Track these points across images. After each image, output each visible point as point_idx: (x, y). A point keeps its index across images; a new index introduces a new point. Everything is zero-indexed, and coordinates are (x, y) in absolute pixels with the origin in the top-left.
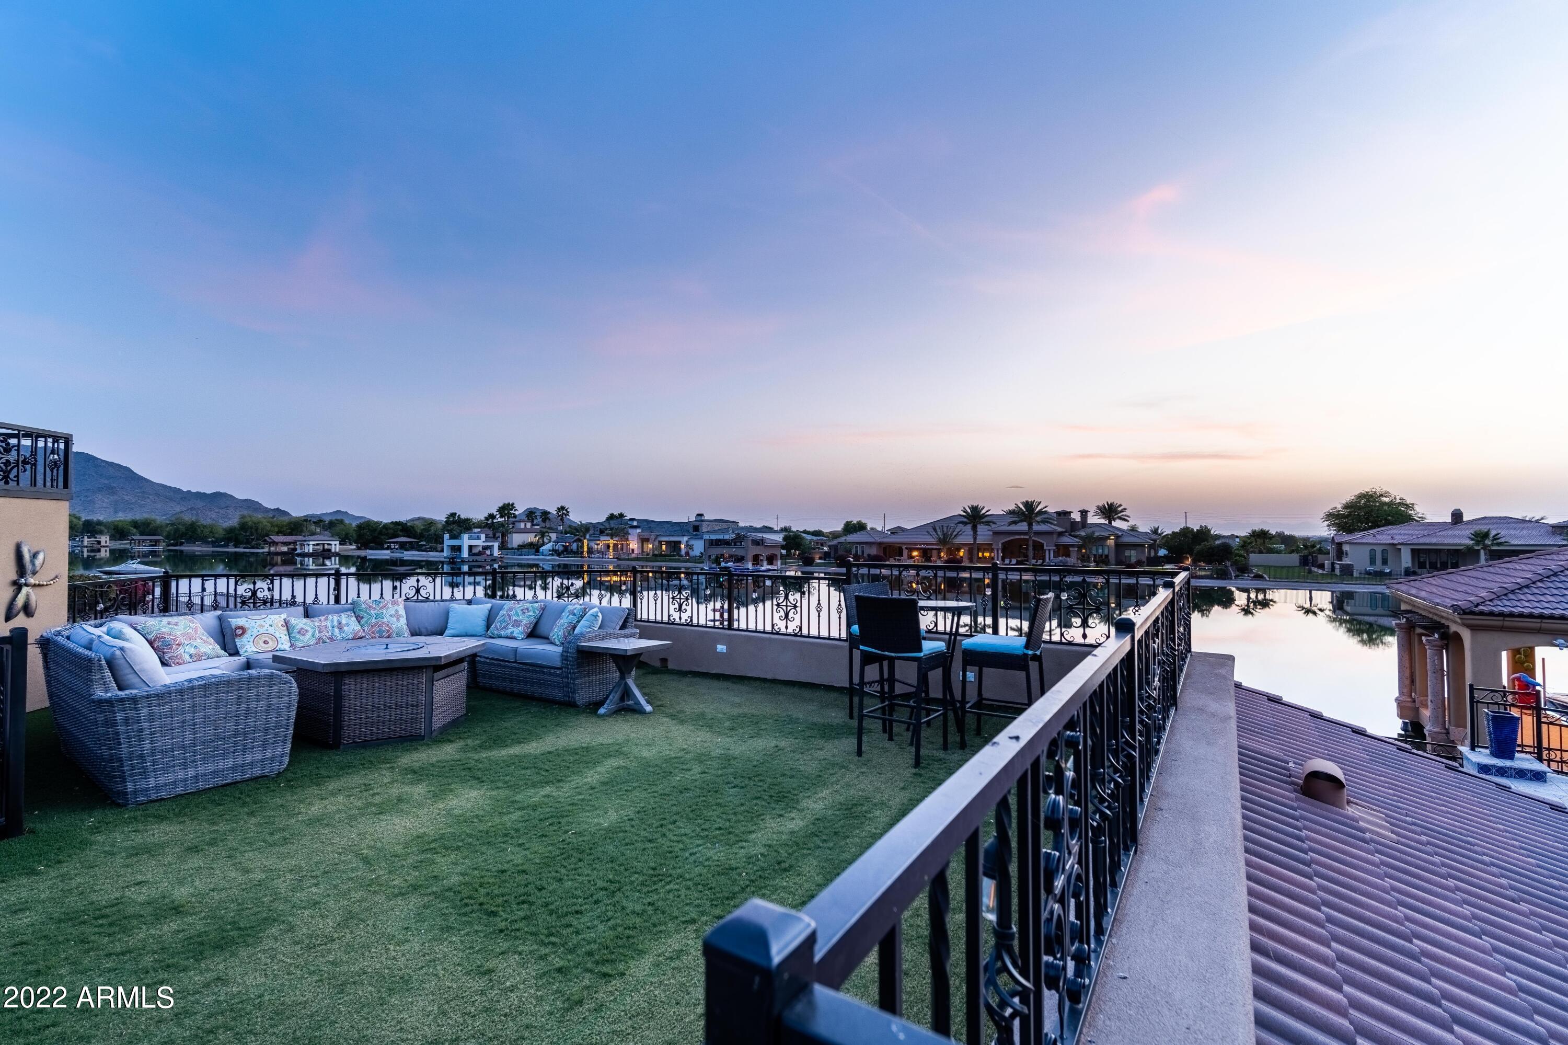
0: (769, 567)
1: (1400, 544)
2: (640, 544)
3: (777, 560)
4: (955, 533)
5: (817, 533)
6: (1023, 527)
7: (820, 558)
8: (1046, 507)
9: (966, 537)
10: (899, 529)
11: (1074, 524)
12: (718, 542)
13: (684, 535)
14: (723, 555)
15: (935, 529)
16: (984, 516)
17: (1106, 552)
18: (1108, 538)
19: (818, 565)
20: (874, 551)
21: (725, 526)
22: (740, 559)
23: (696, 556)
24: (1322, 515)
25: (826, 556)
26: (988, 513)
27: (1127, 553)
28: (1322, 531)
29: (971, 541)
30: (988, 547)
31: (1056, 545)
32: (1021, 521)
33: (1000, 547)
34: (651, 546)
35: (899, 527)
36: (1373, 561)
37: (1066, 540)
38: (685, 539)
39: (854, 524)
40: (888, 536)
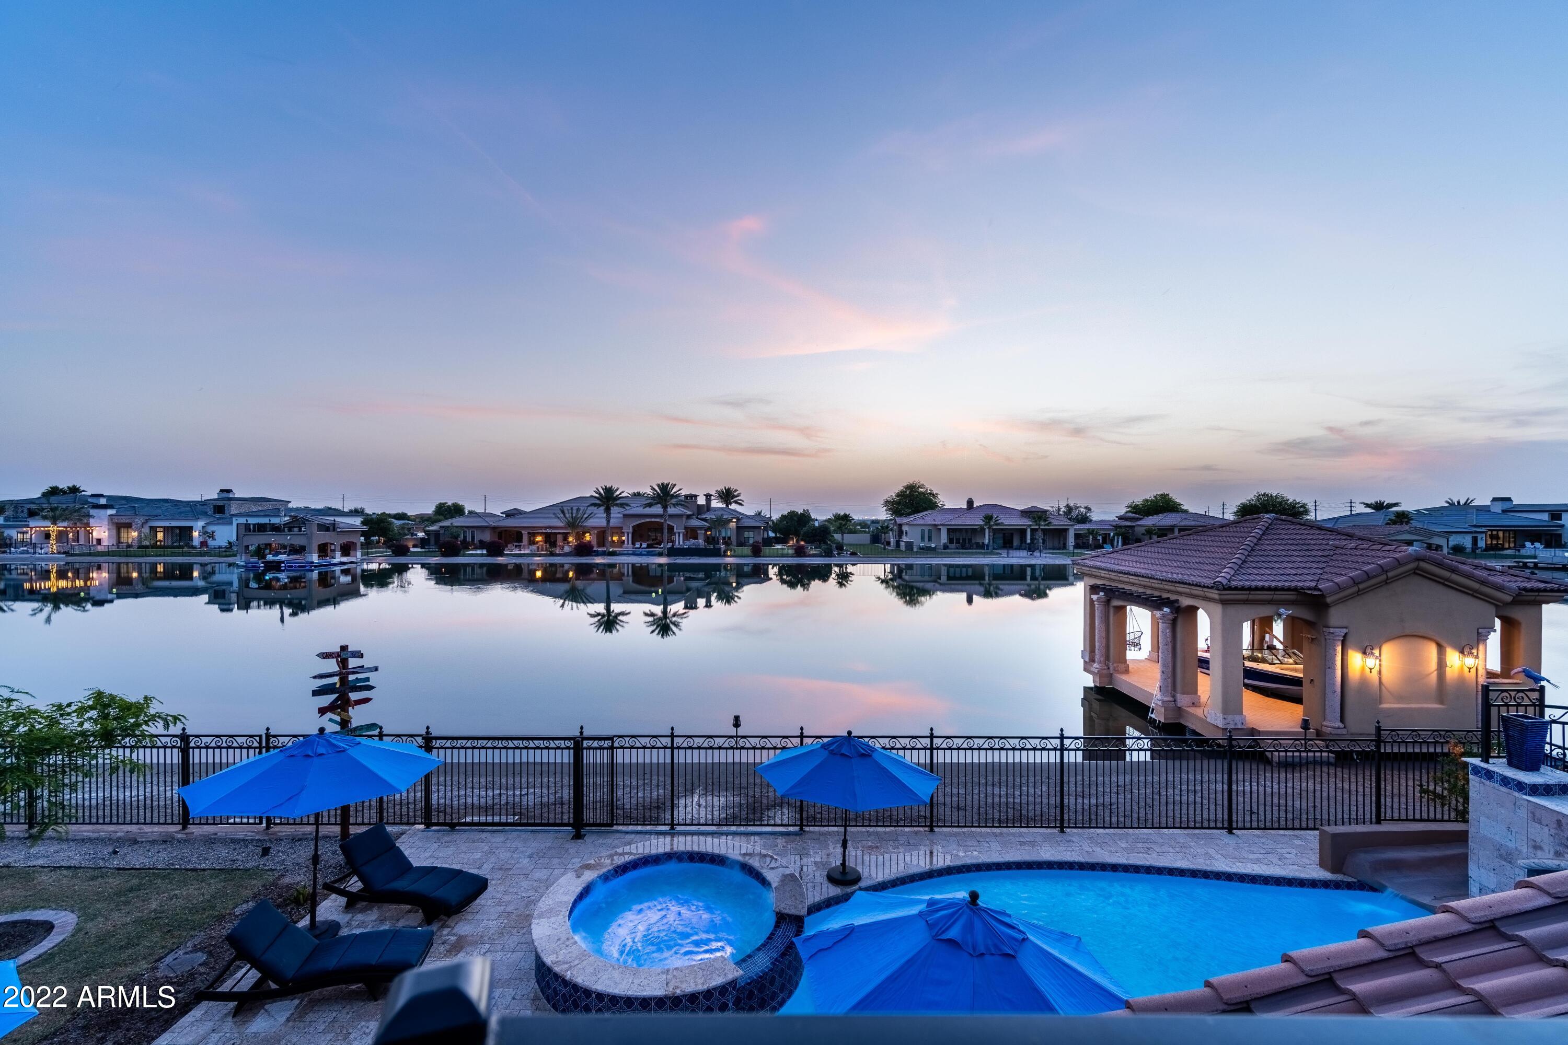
0: (345, 559)
1: (941, 525)
2: (114, 532)
3: (356, 549)
4: (585, 517)
5: (402, 516)
6: (657, 509)
7: (414, 546)
8: (680, 490)
9: (598, 519)
10: (515, 512)
11: (700, 507)
12: (261, 528)
13: (197, 519)
14: (270, 545)
15: (563, 512)
16: (617, 498)
17: (729, 534)
18: (731, 521)
19: (415, 554)
20: (487, 537)
21: (270, 506)
22: (300, 550)
23: (220, 547)
24: (883, 502)
25: (423, 543)
26: (623, 495)
27: (746, 534)
28: (883, 515)
29: (604, 524)
30: (619, 531)
31: (686, 528)
32: (657, 504)
33: (631, 530)
34: (135, 534)
35: (515, 509)
36: (923, 539)
37: (695, 523)
38: (201, 523)
39: (449, 507)
40: (503, 519)
